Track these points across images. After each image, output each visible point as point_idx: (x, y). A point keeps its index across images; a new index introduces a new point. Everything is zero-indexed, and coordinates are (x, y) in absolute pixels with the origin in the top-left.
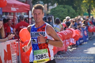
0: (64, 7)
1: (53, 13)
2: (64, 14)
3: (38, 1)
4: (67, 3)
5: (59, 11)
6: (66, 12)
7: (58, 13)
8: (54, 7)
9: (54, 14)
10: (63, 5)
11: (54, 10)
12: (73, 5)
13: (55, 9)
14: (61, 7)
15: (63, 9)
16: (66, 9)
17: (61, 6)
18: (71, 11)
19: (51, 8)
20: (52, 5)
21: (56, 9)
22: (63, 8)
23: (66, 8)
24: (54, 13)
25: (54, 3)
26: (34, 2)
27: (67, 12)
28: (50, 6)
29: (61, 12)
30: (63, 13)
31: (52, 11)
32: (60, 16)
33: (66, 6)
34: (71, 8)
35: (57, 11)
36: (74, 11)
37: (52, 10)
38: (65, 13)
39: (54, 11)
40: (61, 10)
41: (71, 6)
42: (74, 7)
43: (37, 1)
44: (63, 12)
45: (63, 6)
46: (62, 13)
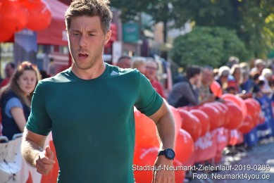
0: (213, 33)
1: (180, 50)
2: (213, 53)
3: (138, 13)
4: (222, 22)
5: (198, 44)
6: (218, 48)
7: (196, 50)
8: (183, 33)
9: (184, 51)
10: (212, 26)
11: (183, 41)
12: (237, 27)
13: (186, 37)
14: (204, 33)
15: (211, 39)
16: (219, 39)
17: (204, 28)
18: (232, 45)
19: (174, 34)
20: (180, 25)
21: (190, 39)
22: (211, 37)
23: (218, 35)
24: (183, 48)
25: (185, 21)
26: (128, 16)
27: (222, 48)
28: (172, 27)
29: (205, 47)
30: (210, 50)
31: (178, 44)
32: (202, 58)
33: (218, 29)
34: (233, 36)
35: (191, 43)
36: (242, 45)
37: (177, 40)
38: (216, 50)
39: (183, 45)
40: (203, 40)
41: (235, 31)
42: (240, 34)
43: (135, 15)
44: (209, 46)
45: (210, 29)
46: (206, 50)
